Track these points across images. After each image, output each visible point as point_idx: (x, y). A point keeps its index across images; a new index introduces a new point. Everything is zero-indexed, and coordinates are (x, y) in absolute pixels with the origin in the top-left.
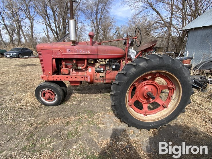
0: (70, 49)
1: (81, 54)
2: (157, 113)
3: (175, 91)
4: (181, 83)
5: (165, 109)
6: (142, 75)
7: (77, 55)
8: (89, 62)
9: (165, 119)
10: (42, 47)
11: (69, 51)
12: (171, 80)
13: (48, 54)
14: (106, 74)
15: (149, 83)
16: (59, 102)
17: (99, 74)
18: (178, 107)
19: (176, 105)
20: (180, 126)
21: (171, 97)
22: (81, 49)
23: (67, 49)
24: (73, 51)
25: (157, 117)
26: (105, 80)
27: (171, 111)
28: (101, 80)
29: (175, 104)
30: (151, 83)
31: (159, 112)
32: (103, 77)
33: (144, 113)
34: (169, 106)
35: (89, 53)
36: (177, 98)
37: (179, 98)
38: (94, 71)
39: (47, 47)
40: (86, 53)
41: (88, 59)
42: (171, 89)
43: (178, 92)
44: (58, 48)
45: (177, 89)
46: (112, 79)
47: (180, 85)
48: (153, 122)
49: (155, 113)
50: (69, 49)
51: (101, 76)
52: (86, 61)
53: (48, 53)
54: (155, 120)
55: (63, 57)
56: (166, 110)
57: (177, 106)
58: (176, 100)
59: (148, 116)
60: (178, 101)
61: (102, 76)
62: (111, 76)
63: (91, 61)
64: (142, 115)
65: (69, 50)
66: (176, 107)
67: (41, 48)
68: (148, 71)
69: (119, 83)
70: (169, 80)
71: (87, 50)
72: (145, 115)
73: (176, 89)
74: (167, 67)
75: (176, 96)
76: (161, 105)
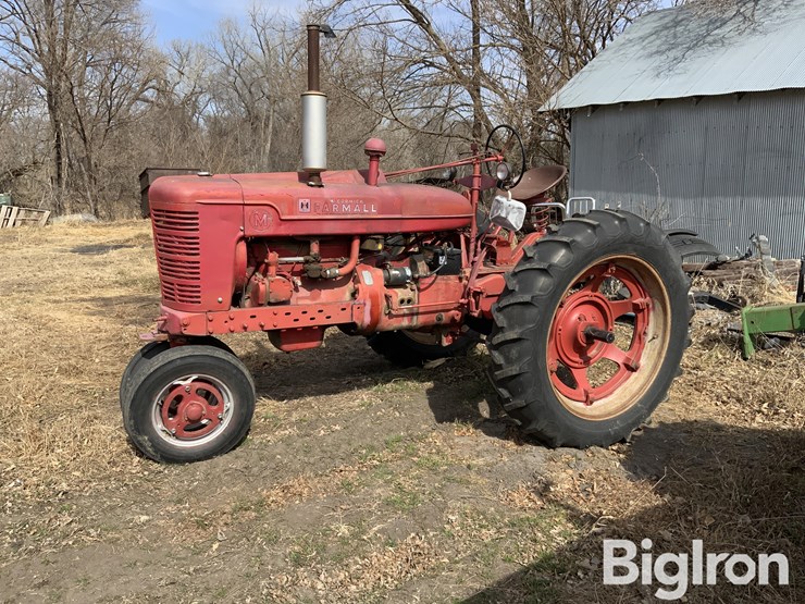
0: (311, 199)
1: (349, 217)
2: (616, 392)
3: (651, 314)
4: (667, 287)
5: (635, 375)
6: (585, 270)
7: (332, 223)
8: (368, 245)
9: (640, 402)
10: (203, 192)
11: (305, 207)
12: (641, 280)
13: (224, 222)
14: (419, 289)
15: (587, 299)
16: (239, 432)
17: (397, 294)
18: (666, 358)
19: (660, 354)
20: (675, 424)
21: (645, 333)
22: (349, 199)
23: (301, 201)
24: (321, 207)
25: (618, 403)
26: (417, 314)
27: (650, 376)
28: (404, 315)
29: (656, 352)
30: (591, 299)
31: (620, 389)
32: (409, 301)
33: (584, 399)
34: (643, 362)
35: (373, 212)
36: (660, 334)
37: (665, 331)
38: (383, 282)
39: (222, 193)
40: (364, 213)
41: (363, 237)
42: (643, 310)
43: (662, 316)
44: (267, 198)
45: (658, 306)
46: (440, 308)
47: (666, 294)
48: (615, 420)
49: (611, 393)
50: (307, 201)
51: (402, 302)
52: (356, 244)
53: (225, 218)
54: (617, 411)
55: (284, 230)
56: (636, 378)
57: (664, 355)
58: (657, 342)
59: (595, 404)
60: (664, 341)
61: (406, 298)
62: (438, 297)
63: (377, 241)
64: (581, 405)
65: (305, 203)
66: (662, 360)
67: (199, 197)
68: (597, 257)
69: (533, 297)
70: (636, 282)
71: (368, 201)
72: (589, 401)
73: (654, 308)
74: (638, 243)
75: (657, 327)
76: (622, 366)
